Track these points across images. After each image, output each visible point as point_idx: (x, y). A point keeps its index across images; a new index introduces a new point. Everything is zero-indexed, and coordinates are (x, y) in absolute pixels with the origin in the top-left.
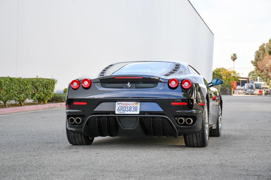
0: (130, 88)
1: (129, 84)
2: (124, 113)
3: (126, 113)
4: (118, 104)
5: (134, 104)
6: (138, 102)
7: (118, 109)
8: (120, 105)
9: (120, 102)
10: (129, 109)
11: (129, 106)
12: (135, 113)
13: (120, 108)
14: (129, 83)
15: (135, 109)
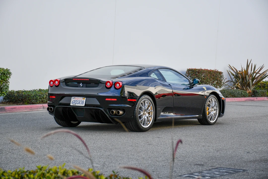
0: (82, 87)
1: (81, 85)
2: (75, 105)
3: (77, 105)
4: (73, 98)
5: (82, 99)
6: (85, 97)
7: (72, 102)
8: (74, 99)
9: (74, 97)
10: (79, 102)
11: (79, 100)
12: (82, 105)
13: (73, 102)
14: (81, 83)
15: (83, 102)
